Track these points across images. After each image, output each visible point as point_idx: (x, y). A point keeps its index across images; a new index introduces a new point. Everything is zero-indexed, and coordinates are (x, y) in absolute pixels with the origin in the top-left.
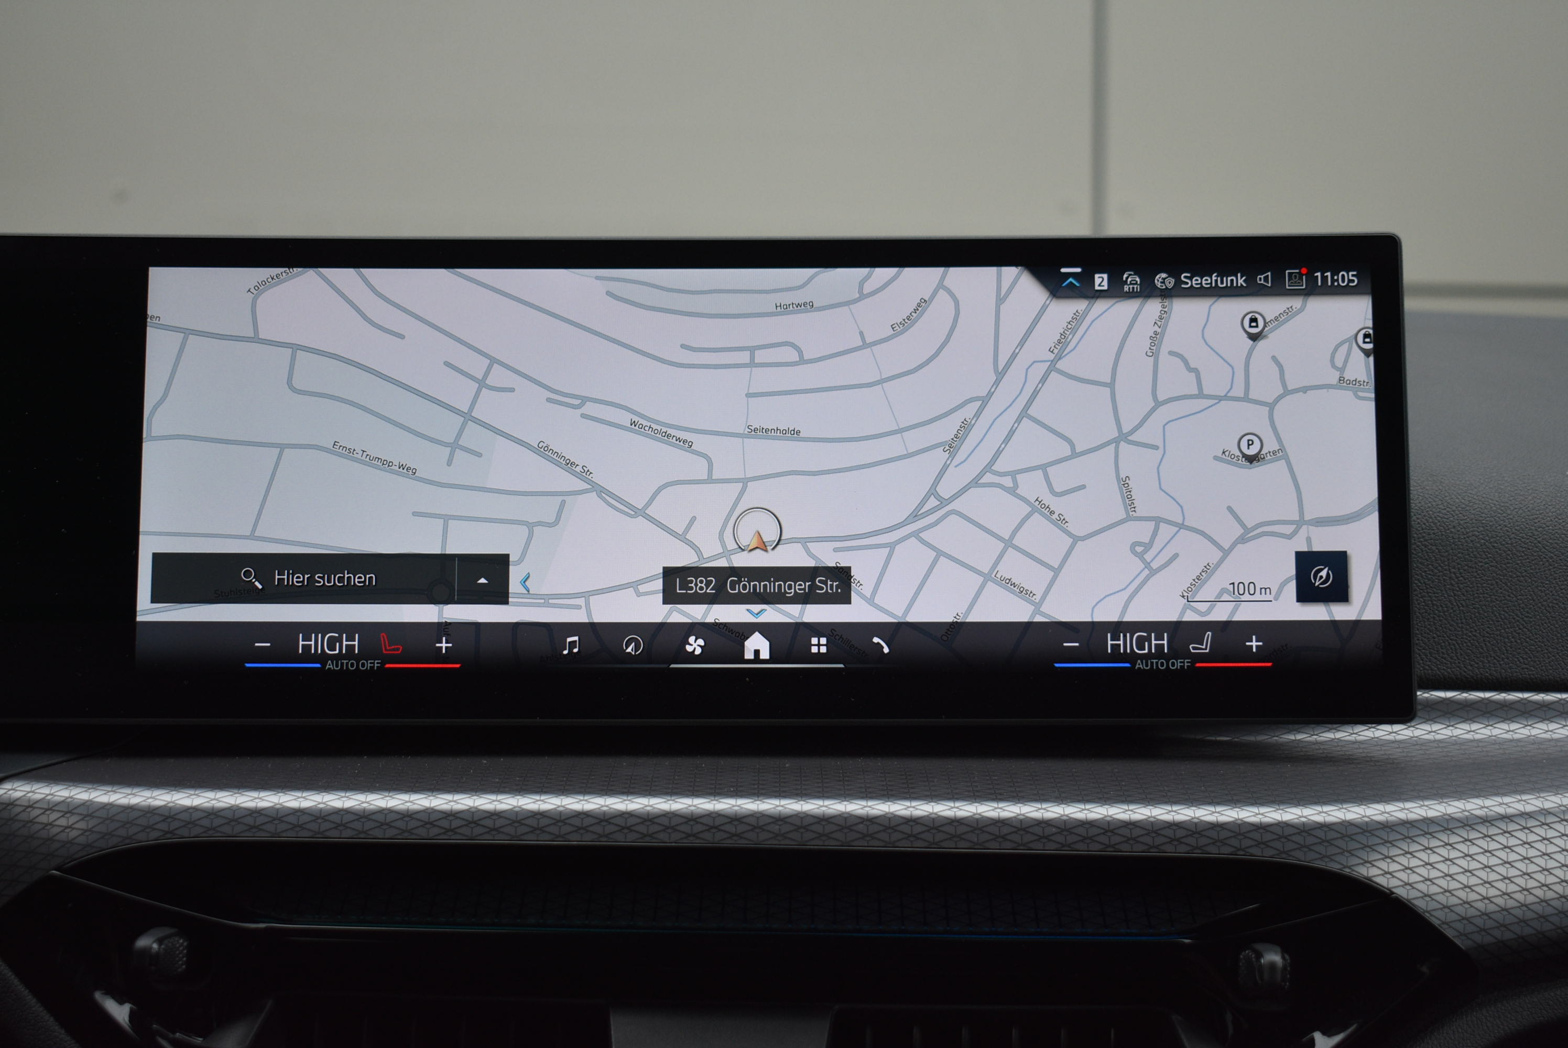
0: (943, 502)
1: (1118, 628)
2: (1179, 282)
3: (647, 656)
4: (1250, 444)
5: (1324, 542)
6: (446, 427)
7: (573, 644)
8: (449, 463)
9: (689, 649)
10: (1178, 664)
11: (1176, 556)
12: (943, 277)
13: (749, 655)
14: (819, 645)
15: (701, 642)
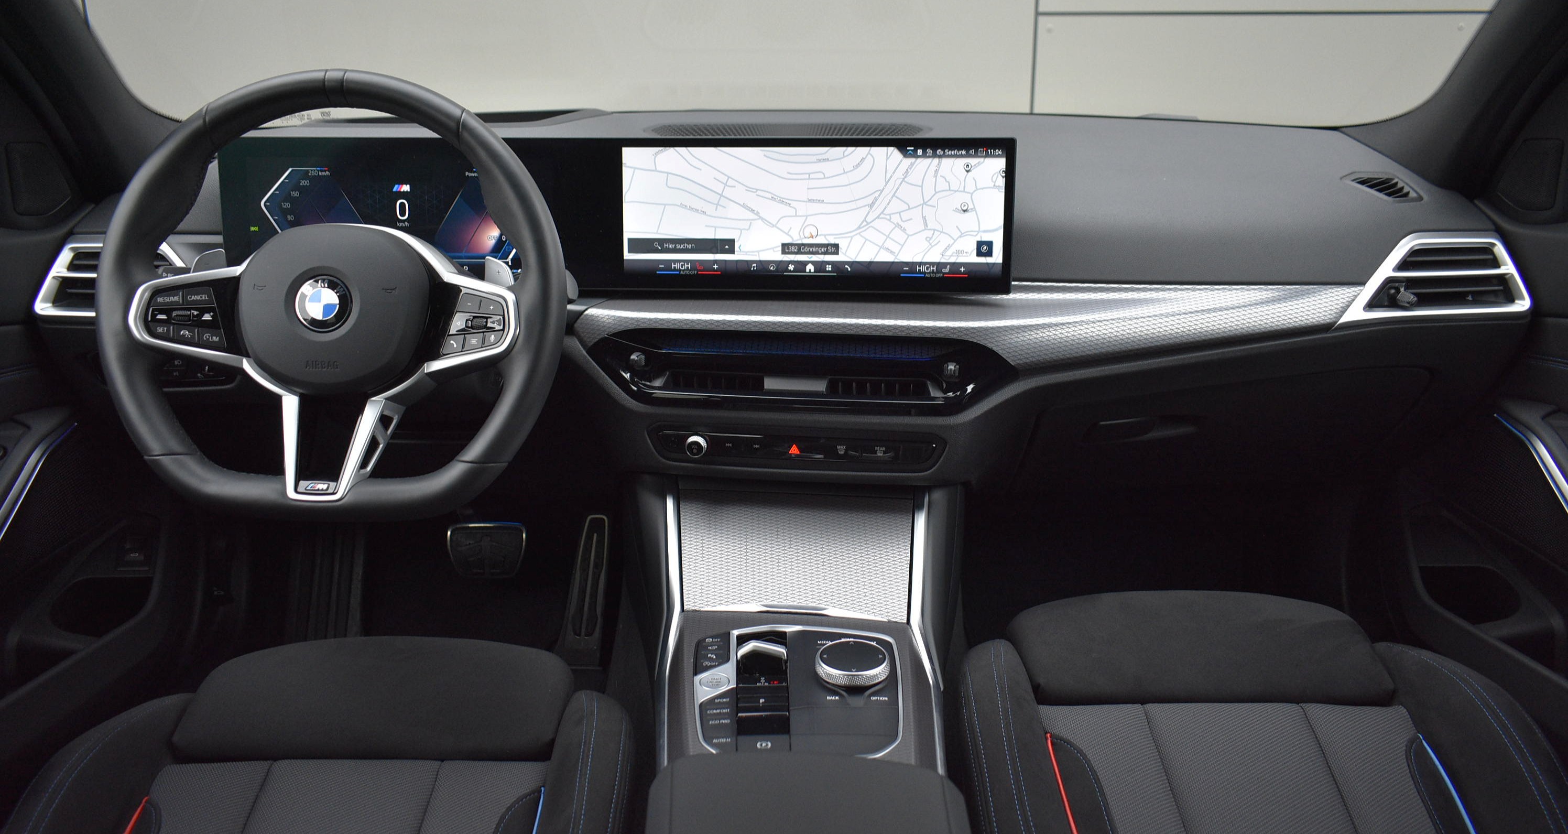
0: (868, 224)
1: (920, 264)
2: (944, 152)
3: (777, 270)
4: (964, 206)
5: (986, 238)
6: (715, 198)
7: (754, 267)
8: (716, 210)
9: (789, 268)
10: (938, 275)
11: (939, 242)
12: (870, 150)
13: (808, 270)
14: (829, 268)
15: (793, 266)
